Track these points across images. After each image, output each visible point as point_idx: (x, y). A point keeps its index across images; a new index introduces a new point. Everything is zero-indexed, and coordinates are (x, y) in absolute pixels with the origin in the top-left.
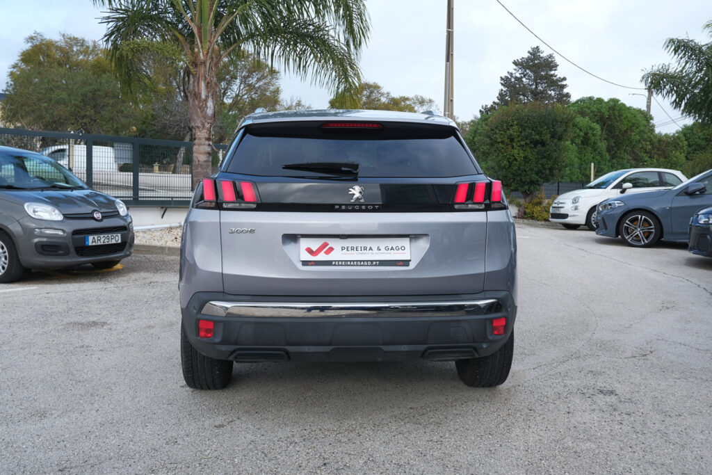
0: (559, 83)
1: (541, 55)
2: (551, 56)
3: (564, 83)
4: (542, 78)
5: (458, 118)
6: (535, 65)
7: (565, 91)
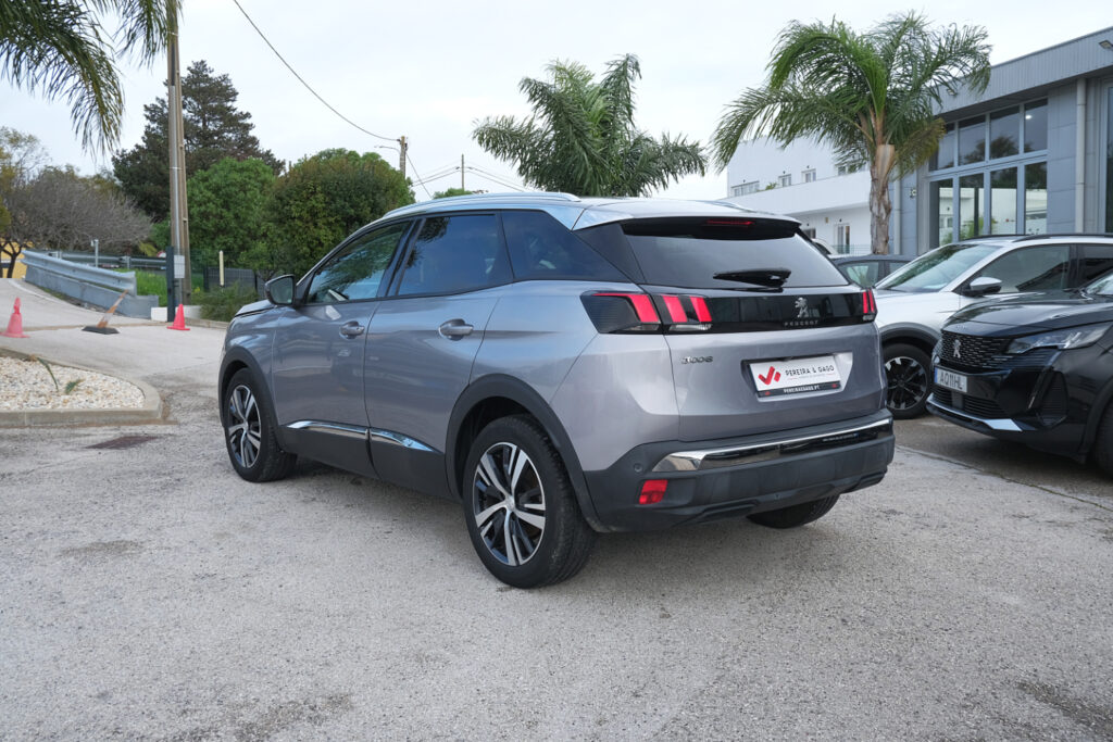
0: (241, 122)
1: (210, 75)
2: (225, 78)
3: (248, 121)
4: (213, 111)
5: (79, 170)
6: (202, 90)
7: (252, 133)
